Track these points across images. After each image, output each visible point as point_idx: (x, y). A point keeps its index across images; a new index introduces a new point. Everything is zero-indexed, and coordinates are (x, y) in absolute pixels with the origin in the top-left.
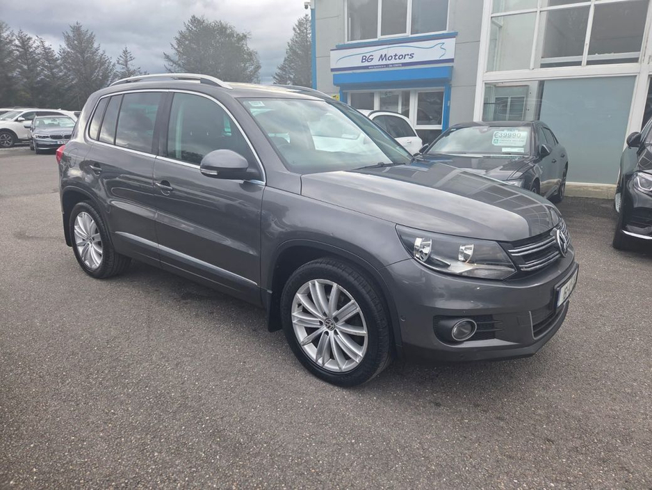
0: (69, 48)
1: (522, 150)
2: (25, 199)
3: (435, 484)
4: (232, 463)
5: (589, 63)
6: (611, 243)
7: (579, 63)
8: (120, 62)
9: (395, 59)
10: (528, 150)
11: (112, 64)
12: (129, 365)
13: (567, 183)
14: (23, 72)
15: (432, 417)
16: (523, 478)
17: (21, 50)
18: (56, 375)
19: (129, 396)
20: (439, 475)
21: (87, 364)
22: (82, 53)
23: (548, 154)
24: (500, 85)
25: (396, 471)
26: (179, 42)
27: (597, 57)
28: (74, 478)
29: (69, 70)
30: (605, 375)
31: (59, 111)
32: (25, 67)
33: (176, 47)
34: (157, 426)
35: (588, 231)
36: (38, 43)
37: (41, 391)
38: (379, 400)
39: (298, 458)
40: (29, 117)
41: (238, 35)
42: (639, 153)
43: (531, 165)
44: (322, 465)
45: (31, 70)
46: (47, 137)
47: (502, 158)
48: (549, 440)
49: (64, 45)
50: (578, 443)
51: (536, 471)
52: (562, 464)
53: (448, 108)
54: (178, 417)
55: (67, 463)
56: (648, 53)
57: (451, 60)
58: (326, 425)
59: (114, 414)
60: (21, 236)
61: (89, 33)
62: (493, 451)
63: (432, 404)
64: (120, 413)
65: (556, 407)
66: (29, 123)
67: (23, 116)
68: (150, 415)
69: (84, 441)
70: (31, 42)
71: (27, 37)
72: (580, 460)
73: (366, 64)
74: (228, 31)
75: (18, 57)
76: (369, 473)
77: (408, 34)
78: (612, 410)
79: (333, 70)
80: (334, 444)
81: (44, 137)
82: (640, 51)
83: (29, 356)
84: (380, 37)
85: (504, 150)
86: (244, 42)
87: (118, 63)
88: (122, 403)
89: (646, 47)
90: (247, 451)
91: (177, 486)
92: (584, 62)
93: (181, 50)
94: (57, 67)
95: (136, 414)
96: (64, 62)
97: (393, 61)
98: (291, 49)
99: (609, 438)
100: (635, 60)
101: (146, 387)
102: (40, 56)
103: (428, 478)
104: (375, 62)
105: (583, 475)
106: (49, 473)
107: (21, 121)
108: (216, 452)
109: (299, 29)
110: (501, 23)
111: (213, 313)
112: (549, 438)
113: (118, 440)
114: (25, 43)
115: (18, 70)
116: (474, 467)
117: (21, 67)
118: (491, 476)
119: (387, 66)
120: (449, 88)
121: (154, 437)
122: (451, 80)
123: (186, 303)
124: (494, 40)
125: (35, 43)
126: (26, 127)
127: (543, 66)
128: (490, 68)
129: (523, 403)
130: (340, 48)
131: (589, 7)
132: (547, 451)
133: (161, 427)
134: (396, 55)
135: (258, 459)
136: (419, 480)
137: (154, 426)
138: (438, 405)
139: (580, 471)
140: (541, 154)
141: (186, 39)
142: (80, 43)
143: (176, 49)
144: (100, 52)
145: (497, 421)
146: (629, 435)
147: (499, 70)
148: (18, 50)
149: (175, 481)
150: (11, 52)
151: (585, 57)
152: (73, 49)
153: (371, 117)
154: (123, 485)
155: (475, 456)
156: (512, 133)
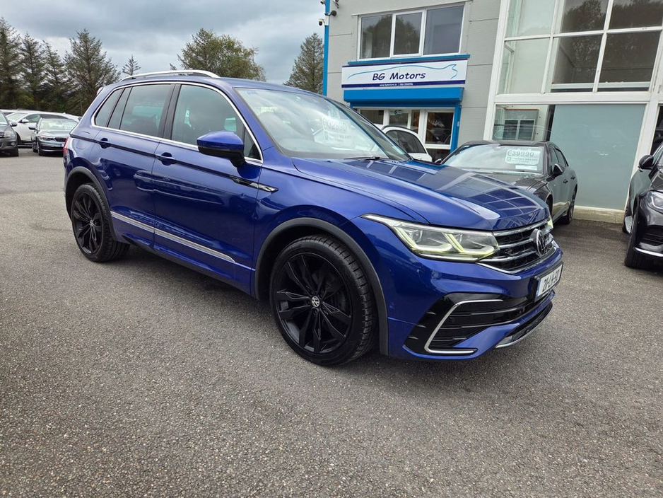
0: (75, 54)
1: (535, 169)
2: (35, 195)
3: (473, 454)
4: (276, 429)
5: (599, 90)
6: (623, 262)
7: (590, 90)
8: (126, 71)
9: (406, 78)
10: (541, 169)
11: (117, 72)
12: (163, 343)
13: (575, 207)
14: (27, 76)
15: (463, 400)
16: (557, 454)
17: (26, 54)
18: (93, 348)
19: (167, 369)
20: (477, 448)
21: (122, 340)
22: (88, 59)
23: (561, 173)
24: (510, 108)
25: (434, 442)
26: (187, 55)
27: (607, 85)
28: (126, 434)
29: (73, 76)
30: (627, 373)
31: (64, 115)
32: (30, 71)
33: (183, 59)
34: (199, 395)
35: (599, 251)
36: (44, 48)
37: (80, 360)
38: (410, 384)
39: (339, 427)
40: (33, 120)
41: (245, 50)
42: (651, 176)
43: (543, 182)
44: (363, 435)
45: (34, 74)
46: (52, 139)
47: (515, 175)
48: (579, 424)
49: (71, 52)
50: (607, 428)
51: (569, 449)
52: (594, 445)
53: (457, 129)
54: (218, 388)
55: (117, 421)
56: (659, 82)
57: (463, 82)
58: (362, 401)
59: (155, 383)
60: (37, 227)
61: (96, 41)
62: (526, 430)
63: (463, 390)
64: (161, 383)
65: (583, 398)
66: (33, 125)
67: (27, 118)
68: (190, 385)
69: (130, 404)
70: (37, 47)
71: (34, 41)
72: (610, 442)
73: (377, 82)
74: (236, 46)
75: (23, 61)
76: (408, 443)
77: (420, 54)
78: (636, 402)
79: (343, 86)
80: (372, 418)
81: (49, 139)
82: (650, 81)
83: (63, 331)
84: (392, 56)
85: (518, 167)
86: (250, 57)
87: (124, 72)
88: (161, 374)
89: (656, 77)
90: (289, 419)
91: (226, 444)
92: (595, 89)
93: (187, 62)
94: (62, 72)
95: (177, 384)
96: (68, 69)
97: (404, 80)
98: (298, 66)
99: (637, 425)
100: (646, 89)
101: (183, 362)
102: (45, 60)
103: (466, 450)
104: (386, 80)
105: (614, 454)
106: (101, 429)
107: (25, 123)
108: (259, 419)
109: (307, 48)
110: (514, 48)
111: (238, 303)
112: (578, 422)
113: (164, 404)
114: (30, 48)
115: (21, 73)
116: (509, 442)
117: (25, 71)
118: (526, 451)
119: (398, 84)
120: (460, 109)
121: (198, 404)
122: (461, 101)
123: (211, 294)
124: (505, 64)
125: (40, 49)
126: (30, 128)
127: (553, 91)
128: (501, 91)
129: (550, 393)
130: (352, 65)
131: (601, 36)
132: (577, 433)
133: (203, 395)
134: (407, 74)
135: (300, 427)
136: (457, 451)
137: (195, 395)
138: (468, 390)
139: (611, 451)
140: (555, 173)
141: (193, 51)
142: (87, 49)
143: (183, 61)
144: (106, 60)
145: (527, 406)
146: (655, 424)
147: (510, 93)
148: (23, 54)
149: (224, 440)
150: (16, 55)
151: (596, 84)
152: (79, 55)
153: (385, 131)
154: (174, 441)
155: (509, 433)
156: (525, 151)
